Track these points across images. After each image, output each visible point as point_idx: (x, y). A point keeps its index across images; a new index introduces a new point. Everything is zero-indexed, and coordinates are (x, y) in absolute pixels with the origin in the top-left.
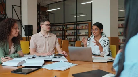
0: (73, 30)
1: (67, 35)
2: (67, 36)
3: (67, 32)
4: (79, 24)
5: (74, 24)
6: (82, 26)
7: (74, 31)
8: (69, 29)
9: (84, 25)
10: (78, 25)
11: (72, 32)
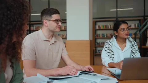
10: (32, 25)
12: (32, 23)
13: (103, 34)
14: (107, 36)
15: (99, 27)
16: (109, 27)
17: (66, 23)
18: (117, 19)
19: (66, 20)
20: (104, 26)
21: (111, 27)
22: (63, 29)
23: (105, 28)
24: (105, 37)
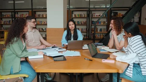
0: (11, 18)
1: (3, 23)
2: (2, 25)
3: (2, 20)
4: (17, 12)
5: (12, 12)
6: (22, 15)
7: (12, 20)
8: (4, 17)
9: (25, 13)
11: (10, 21)
12: (16, 11)
13: (78, 22)
14: (81, 23)
15: (75, 15)
16: (83, 16)
17: (46, 11)
18: (89, 9)
19: (46, 9)
20: (79, 15)
21: (84, 16)
22: (45, 16)
23: (80, 17)
24: (80, 24)
